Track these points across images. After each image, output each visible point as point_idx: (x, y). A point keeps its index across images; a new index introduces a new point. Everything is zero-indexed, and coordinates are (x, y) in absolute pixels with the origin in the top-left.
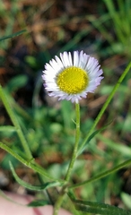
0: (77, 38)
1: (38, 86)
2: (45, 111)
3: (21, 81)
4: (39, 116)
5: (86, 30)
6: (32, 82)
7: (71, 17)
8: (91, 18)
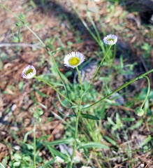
0: (90, 59)
1: (75, 76)
2: (77, 85)
3: (70, 73)
4: (75, 86)
5: (94, 56)
6: (73, 74)
7: (88, 52)
8: (96, 52)
